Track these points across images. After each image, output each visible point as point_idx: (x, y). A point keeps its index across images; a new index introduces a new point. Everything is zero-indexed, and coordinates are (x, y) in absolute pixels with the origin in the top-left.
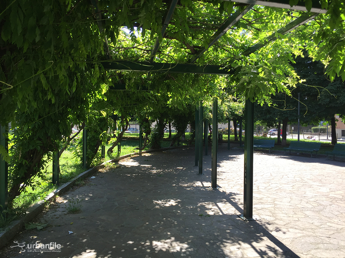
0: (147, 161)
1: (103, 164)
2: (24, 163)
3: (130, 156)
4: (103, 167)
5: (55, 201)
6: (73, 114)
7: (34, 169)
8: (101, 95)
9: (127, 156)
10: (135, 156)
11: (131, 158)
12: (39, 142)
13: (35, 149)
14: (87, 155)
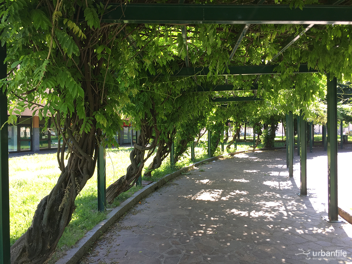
0: (256, 155)
1: (222, 155)
2: (180, 145)
3: (244, 152)
4: (222, 157)
5: (193, 168)
6: (200, 123)
7: (184, 149)
8: (213, 114)
9: (242, 152)
10: (249, 152)
11: (245, 153)
12: (186, 136)
13: (185, 139)
14: (211, 148)
